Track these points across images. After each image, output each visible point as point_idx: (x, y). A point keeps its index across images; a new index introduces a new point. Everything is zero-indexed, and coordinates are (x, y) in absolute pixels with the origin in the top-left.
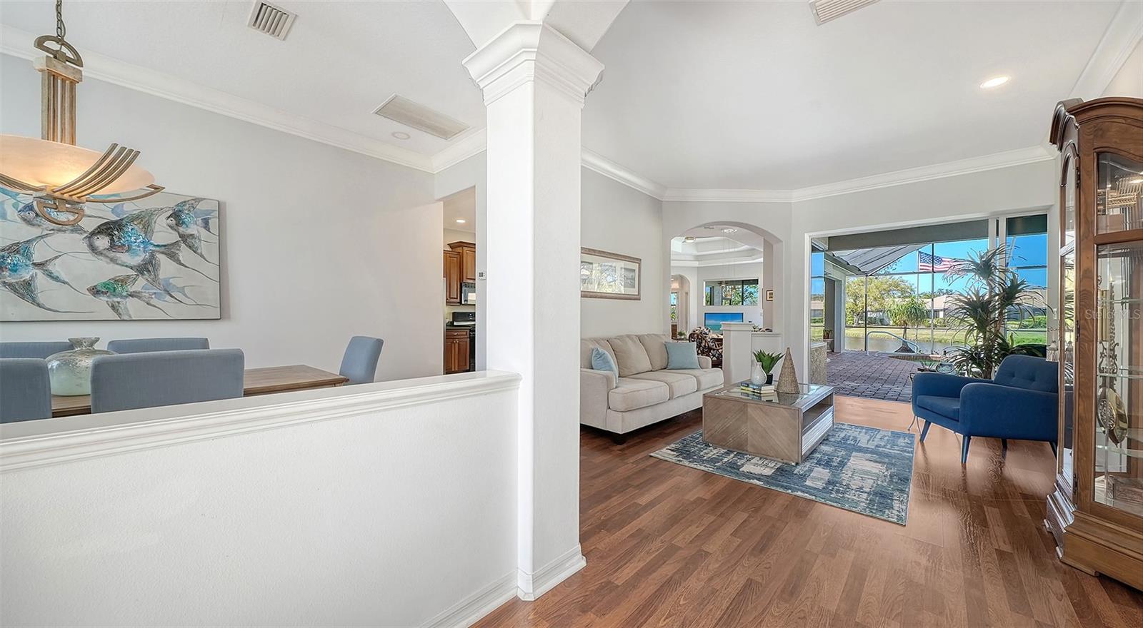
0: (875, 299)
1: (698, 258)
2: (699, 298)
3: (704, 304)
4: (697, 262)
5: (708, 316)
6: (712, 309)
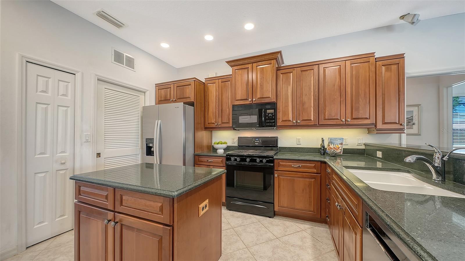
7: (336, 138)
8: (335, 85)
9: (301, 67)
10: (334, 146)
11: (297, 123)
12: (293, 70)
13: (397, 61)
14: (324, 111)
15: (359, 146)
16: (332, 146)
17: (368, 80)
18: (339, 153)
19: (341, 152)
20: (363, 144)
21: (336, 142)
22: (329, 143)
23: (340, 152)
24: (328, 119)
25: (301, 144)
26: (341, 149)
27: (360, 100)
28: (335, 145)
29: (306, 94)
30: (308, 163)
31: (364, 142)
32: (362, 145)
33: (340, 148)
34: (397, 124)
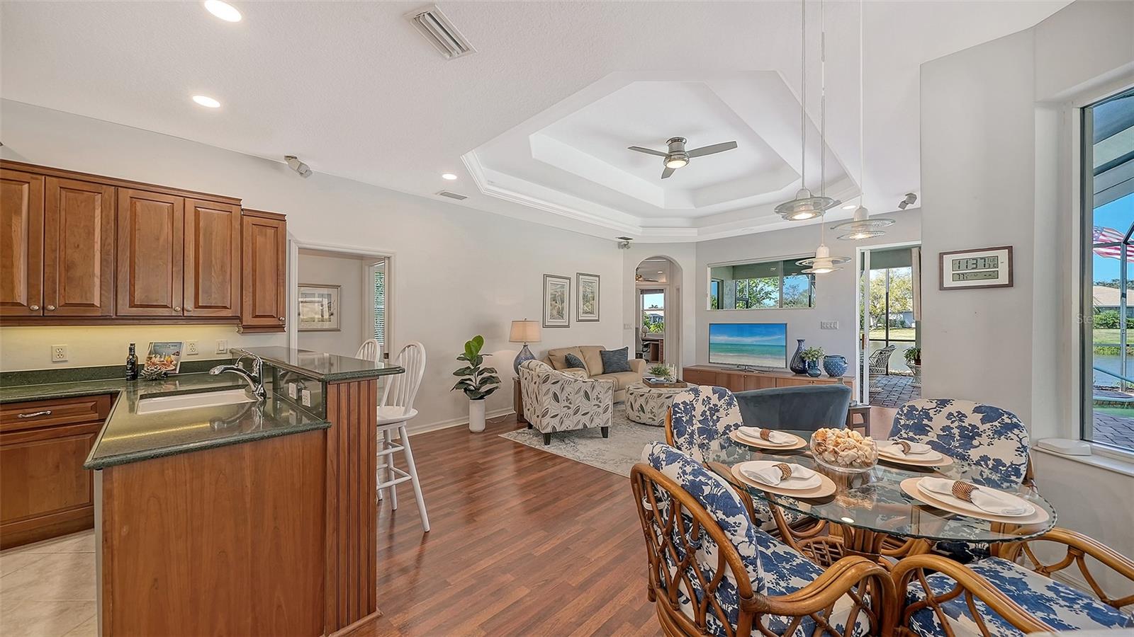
0: (897, 300)
1: (697, 221)
2: (700, 295)
3: (709, 308)
4: (695, 230)
5: (716, 328)
6: (722, 317)
7: (167, 343)
8: (158, 239)
9: (61, 179)
10: (162, 360)
11: (45, 311)
12: (32, 178)
13: (275, 223)
14: (133, 289)
15: (220, 355)
16: (156, 360)
17: (229, 243)
18: (172, 372)
19: (175, 369)
20: (228, 351)
21: (165, 351)
22: (150, 354)
23: (173, 370)
24: (141, 306)
25: (66, 361)
26: (176, 365)
27: (213, 274)
28: (163, 356)
29: (78, 246)
30: (72, 402)
31: (230, 347)
32: (226, 353)
33: (175, 362)
34: (274, 317)
